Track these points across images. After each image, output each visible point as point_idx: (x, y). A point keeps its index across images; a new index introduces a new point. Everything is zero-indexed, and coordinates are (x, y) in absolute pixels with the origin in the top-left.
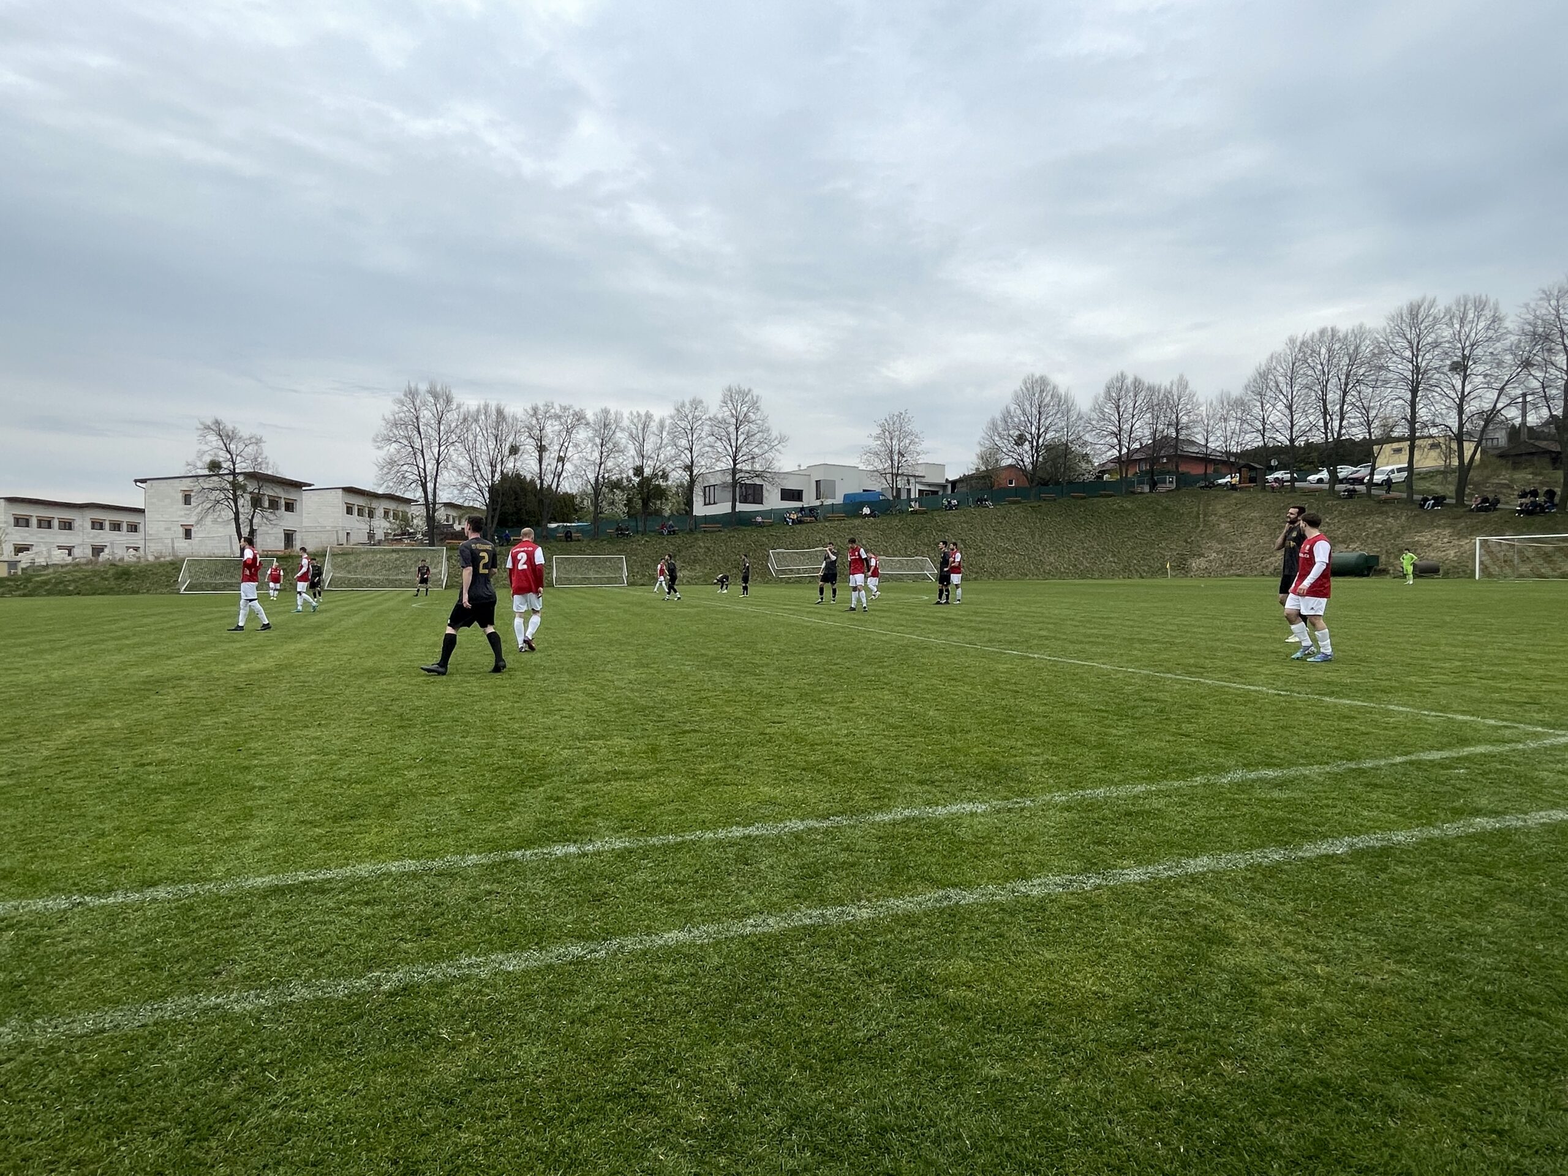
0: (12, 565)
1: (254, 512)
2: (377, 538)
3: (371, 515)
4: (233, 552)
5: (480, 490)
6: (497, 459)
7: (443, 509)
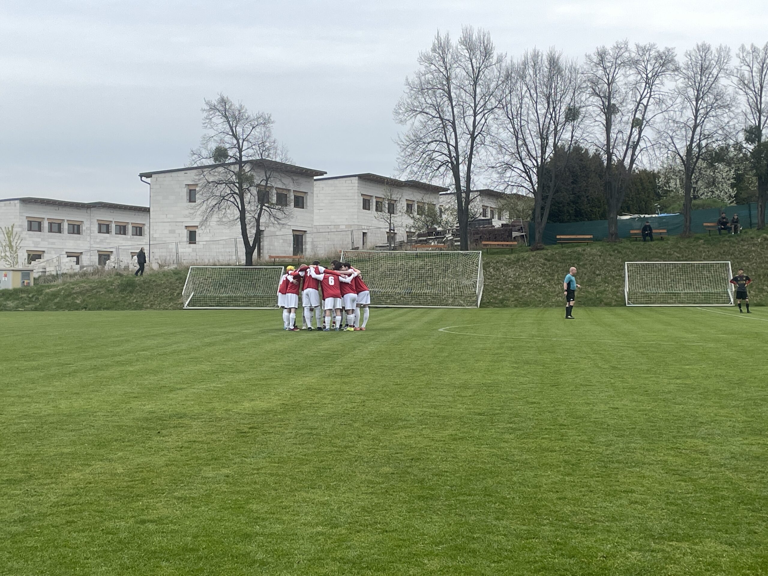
0: (26, 274)
1: (261, 209)
2: (398, 239)
3: (392, 210)
4: (237, 259)
5: (526, 172)
6: (549, 128)
7: (478, 199)
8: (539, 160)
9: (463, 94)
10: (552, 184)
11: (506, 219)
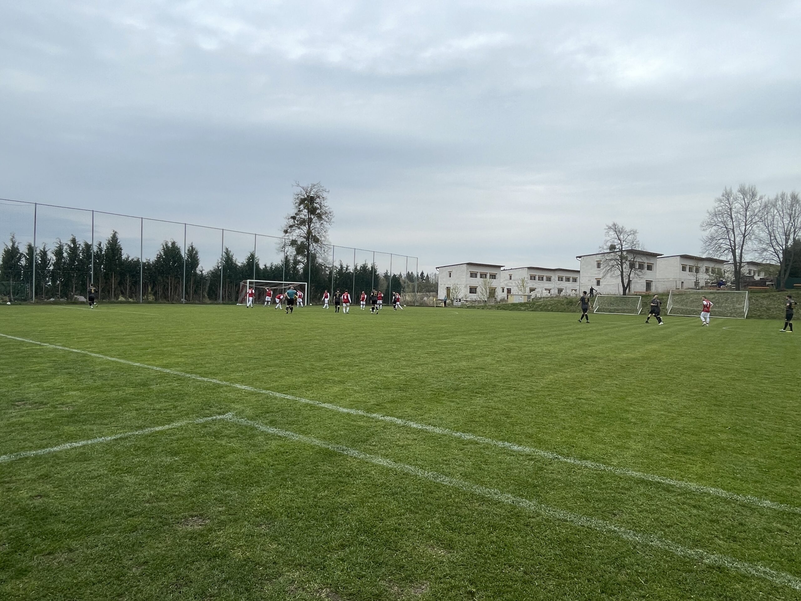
0: (529, 297)
1: (631, 271)
2: (701, 285)
3: (697, 271)
4: (619, 292)
5: (776, 253)
6: (790, 230)
7: (746, 266)
8: (784, 247)
9: (739, 216)
10: (792, 259)
11: (762, 276)
